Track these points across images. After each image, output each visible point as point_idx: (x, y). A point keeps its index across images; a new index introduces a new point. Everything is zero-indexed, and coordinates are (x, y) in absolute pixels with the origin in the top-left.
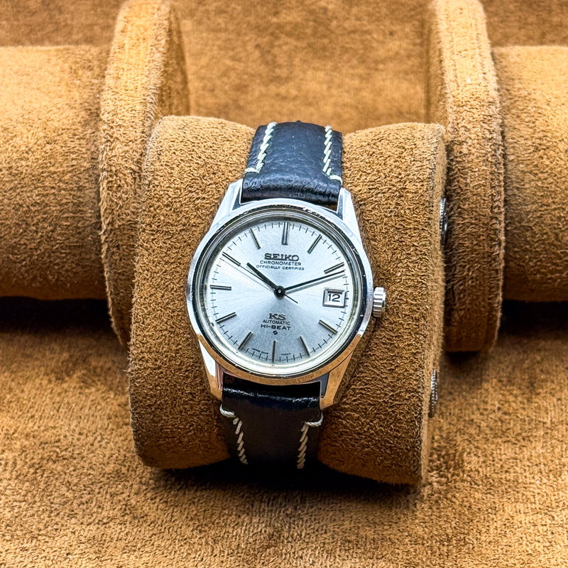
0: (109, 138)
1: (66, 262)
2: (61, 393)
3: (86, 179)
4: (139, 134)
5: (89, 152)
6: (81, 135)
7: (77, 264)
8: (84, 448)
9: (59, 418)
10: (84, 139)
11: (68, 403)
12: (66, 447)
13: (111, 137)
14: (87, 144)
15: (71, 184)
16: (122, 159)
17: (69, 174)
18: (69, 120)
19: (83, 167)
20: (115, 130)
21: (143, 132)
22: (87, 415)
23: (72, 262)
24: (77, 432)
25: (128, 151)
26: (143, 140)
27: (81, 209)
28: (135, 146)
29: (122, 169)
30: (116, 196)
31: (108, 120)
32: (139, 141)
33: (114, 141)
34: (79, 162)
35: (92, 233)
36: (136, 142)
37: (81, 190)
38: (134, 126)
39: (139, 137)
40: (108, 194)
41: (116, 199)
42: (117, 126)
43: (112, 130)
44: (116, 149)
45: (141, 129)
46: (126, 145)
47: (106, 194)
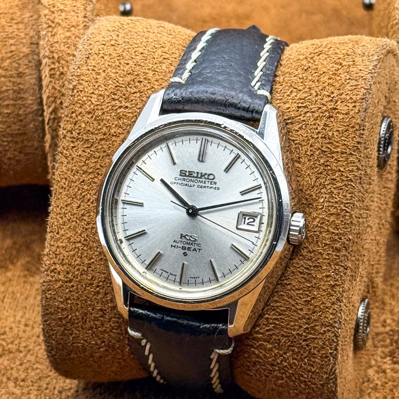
0: (51, 24)
1: (8, 150)
2: (6, 282)
3: (26, 65)
4: (81, 19)
5: (28, 37)
6: (20, 19)
7: (20, 152)
8: (30, 341)
9: (5, 308)
10: (22, 23)
11: (13, 293)
12: (12, 339)
13: (53, 22)
14: (26, 28)
15: (11, 70)
16: (64, 45)
17: (8, 61)
18: (6, 4)
19: (23, 52)
20: (56, 15)
21: (85, 17)
22: (32, 305)
23: (15, 150)
24: (23, 323)
25: (70, 37)
26: (85, 26)
27: (22, 95)
28: (77, 31)
29: (65, 55)
30: (59, 83)
31: (49, 5)
32: (81, 26)
33: (55, 26)
34: (18, 47)
35: (33, 120)
36: (78, 28)
37: (21, 77)
38: (76, 10)
39: (81, 22)
40: (51, 82)
41: (60, 87)
42: (58, 11)
43: (53, 15)
44: (58, 35)
45: (83, 14)
46: (68, 31)
47: (49, 81)
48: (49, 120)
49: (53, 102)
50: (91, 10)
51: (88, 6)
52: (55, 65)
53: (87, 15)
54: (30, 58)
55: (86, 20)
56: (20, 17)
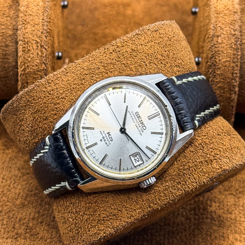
0: (24, 22)
3: (10, 41)
4: (41, 21)
5: (12, 25)
6: (8, 14)
7: (4, 86)
10: (9, 17)
13: (25, 21)
14: (11, 20)
15: (2, 43)
16: (31, 35)
19: (9, 34)
20: (27, 17)
25: (34, 30)
26: (43, 24)
27: (7, 57)
28: (38, 27)
29: (31, 40)
30: (27, 55)
31: (24, 11)
32: (41, 24)
33: (27, 24)
34: (6, 30)
35: (13, 70)
36: (39, 25)
37: (7, 47)
38: (38, 15)
39: (41, 22)
40: (23, 54)
41: (28, 57)
42: (28, 15)
43: (26, 17)
44: (28, 29)
45: (42, 18)
46: (33, 27)
47: (22, 54)
48: (21, 74)
49: (23, 65)
50: (47, 16)
51: (45, 13)
52: (25, 45)
53: (44, 19)
54: (13, 37)
55: (43, 21)
56: (8, 13)
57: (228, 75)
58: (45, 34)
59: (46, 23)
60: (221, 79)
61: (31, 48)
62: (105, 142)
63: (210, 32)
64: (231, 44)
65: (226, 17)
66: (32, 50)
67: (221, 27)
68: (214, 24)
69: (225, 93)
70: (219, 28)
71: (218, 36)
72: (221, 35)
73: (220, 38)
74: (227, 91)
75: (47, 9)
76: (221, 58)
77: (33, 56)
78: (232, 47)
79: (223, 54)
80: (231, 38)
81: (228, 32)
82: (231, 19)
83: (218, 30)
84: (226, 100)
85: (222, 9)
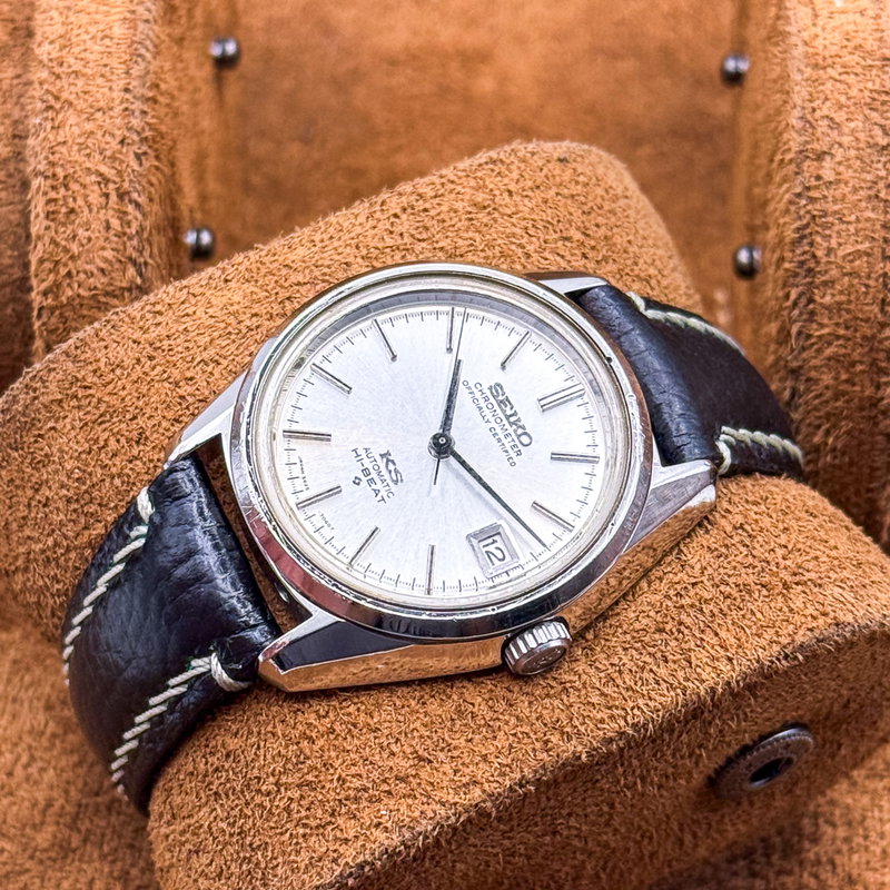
0: (52, 102)
4: (117, 95)
5: (8, 122)
13: (57, 98)
16: (79, 151)
20: (64, 82)
25: (92, 133)
26: (126, 109)
28: (108, 121)
29: (80, 173)
30: (65, 232)
31: (51, 60)
32: (118, 109)
33: (62, 108)
35: (13, 299)
36: (111, 113)
38: (108, 74)
39: (117, 102)
40: (47, 228)
41: (66, 240)
42: (69, 75)
43: (58, 82)
44: (67, 128)
45: (122, 83)
46: (88, 119)
47: (44, 226)
48: (41, 309)
49: (51, 271)
50: (140, 77)
51: (135, 66)
52: (58, 193)
53: (130, 87)
55: (128, 96)
57: (866, 308)
58: (135, 148)
59: (137, 106)
60: (837, 324)
61: (80, 202)
62: (373, 486)
63: (789, 140)
64: (876, 183)
65: (851, 79)
66: (86, 210)
67: (831, 119)
68: (803, 108)
69: (857, 380)
70: (826, 122)
71: (820, 157)
72: (833, 151)
73: (828, 162)
74: (863, 372)
75: (143, 51)
76: (834, 242)
77: (86, 234)
78: (877, 196)
79: (844, 227)
80: (872, 162)
81: (862, 136)
82: (870, 85)
83: (820, 130)
84: (862, 409)
85: (834, 50)
